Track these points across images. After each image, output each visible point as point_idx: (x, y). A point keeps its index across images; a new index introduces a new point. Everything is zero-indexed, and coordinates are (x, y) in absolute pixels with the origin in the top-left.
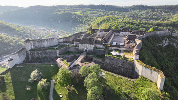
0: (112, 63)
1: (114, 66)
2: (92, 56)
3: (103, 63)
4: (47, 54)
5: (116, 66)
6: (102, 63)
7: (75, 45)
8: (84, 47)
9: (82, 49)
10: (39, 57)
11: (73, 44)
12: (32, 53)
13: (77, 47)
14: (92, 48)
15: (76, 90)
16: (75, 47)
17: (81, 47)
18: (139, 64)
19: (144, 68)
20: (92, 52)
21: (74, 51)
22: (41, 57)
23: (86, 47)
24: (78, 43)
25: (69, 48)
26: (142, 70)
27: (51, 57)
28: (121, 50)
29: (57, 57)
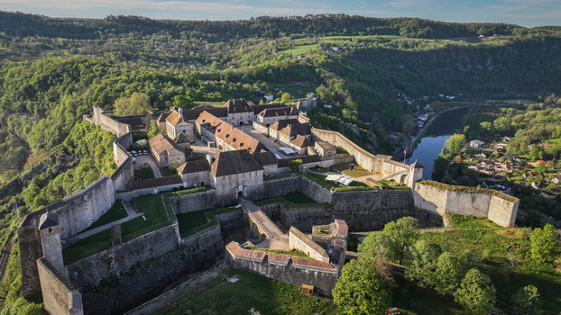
0: (355, 208)
1: (361, 212)
2: (273, 205)
3: (327, 214)
4: (143, 248)
5: (366, 212)
6: (326, 217)
7: (185, 185)
8: (234, 186)
9: (227, 192)
10: (111, 277)
11: (177, 185)
13: (208, 192)
14: (261, 182)
15: (403, 311)
16: (201, 193)
17: (224, 186)
18: (435, 189)
19: (454, 194)
20: (260, 193)
21: (199, 209)
22: (121, 274)
23: (240, 182)
24: (197, 178)
25: (178, 203)
26: (449, 201)
27: (159, 258)
28: (324, 166)
29: (179, 248)
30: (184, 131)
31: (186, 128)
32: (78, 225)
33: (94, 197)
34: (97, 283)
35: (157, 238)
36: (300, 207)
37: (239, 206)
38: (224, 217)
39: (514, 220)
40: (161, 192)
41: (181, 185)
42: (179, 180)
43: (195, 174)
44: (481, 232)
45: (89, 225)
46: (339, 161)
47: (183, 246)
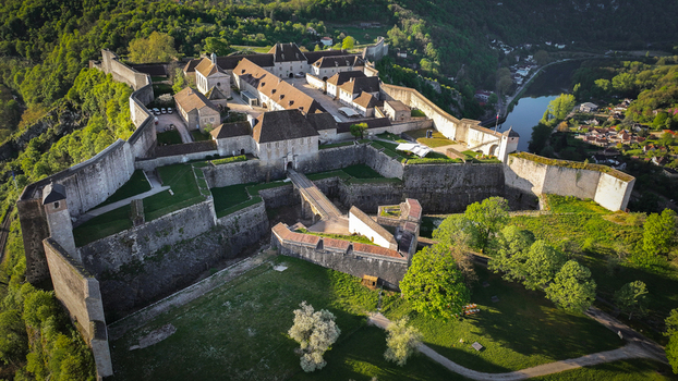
0: (431, 185)
1: (439, 191)
2: (330, 180)
3: (396, 192)
4: (171, 229)
5: (445, 191)
6: (394, 195)
7: (221, 152)
8: (282, 155)
9: (273, 163)
10: (133, 262)
11: (212, 153)
12: (91, 257)
13: (250, 162)
14: (315, 151)
15: (484, 308)
16: (241, 163)
17: (269, 154)
18: (531, 163)
19: (555, 169)
20: (314, 164)
22: (146, 259)
23: (290, 150)
24: (235, 144)
25: (213, 175)
26: (548, 177)
27: (190, 241)
28: (395, 133)
29: (215, 229)
30: (219, 84)
31: (221, 80)
32: (91, 199)
33: (108, 165)
34: (117, 268)
35: (188, 217)
36: (364, 182)
37: (289, 179)
38: (270, 192)
39: (626, 204)
40: (191, 161)
41: (215, 152)
42: (213, 146)
43: (234, 139)
44: (584, 218)
45: (104, 199)
46: (414, 126)
47: (220, 227)
